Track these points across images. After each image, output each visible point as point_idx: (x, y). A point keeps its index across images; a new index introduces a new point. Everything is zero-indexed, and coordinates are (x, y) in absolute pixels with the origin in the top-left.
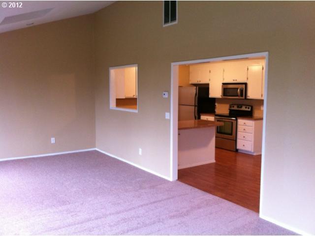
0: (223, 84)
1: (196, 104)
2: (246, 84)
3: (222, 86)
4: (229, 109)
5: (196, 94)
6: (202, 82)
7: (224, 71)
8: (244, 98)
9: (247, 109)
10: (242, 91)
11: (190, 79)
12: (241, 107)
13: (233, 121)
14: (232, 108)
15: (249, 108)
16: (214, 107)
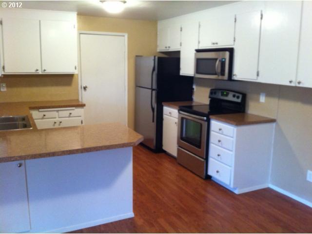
0: (198, 51)
1: (155, 87)
2: (231, 51)
3: (196, 55)
4: (210, 97)
5: (154, 69)
6: (171, 50)
7: (200, 26)
8: (226, 77)
9: (235, 100)
10: (223, 64)
11: (158, 44)
12: (227, 95)
13: (202, 122)
14: (214, 96)
15: (238, 97)
16: (191, 91)
